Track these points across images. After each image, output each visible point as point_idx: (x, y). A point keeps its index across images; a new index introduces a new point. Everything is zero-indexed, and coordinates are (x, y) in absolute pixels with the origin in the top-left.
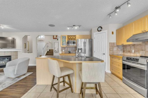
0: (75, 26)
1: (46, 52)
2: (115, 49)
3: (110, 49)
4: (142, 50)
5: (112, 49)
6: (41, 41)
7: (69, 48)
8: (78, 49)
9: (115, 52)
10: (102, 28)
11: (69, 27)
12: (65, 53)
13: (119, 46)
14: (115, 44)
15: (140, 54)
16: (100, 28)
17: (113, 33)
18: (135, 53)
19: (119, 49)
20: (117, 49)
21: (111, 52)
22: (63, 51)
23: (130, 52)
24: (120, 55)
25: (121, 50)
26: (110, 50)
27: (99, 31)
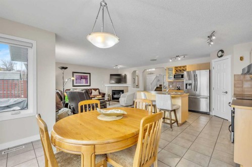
0: (178, 56)
1: (155, 88)
2: (247, 85)
3: (234, 85)
5: (239, 86)
6: (151, 74)
7: (178, 83)
8: (186, 84)
9: (246, 89)
10: (222, 51)
11: (171, 58)
12: (173, 90)
16: (220, 52)
21: (238, 89)
22: (171, 86)
26: (235, 87)
27: (219, 57)
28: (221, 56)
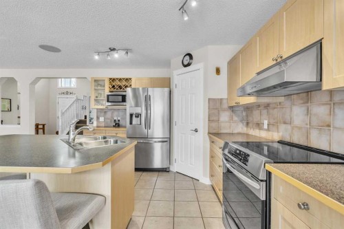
0: (114, 49)
2: (225, 117)
3: (209, 118)
4: (285, 123)
5: (215, 118)
7: (116, 113)
8: (131, 115)
9: (222, 125)
10: (190, 56)
11: (99, 53)
12: (105, 127)
13: (236, 109)
14: (225, 101)
15: (281, 134)
16: (188, 57)
17: (218, 71)
18: (268, 130)
19: (235, 118)
20: (231, 118)
21: (214, 125)
22: (102, 119)
23: (259, 126)
24: (239, 134)
25: (241, 121)
26: (209, 120)
27: (185, 66)
28: (189, 65)
